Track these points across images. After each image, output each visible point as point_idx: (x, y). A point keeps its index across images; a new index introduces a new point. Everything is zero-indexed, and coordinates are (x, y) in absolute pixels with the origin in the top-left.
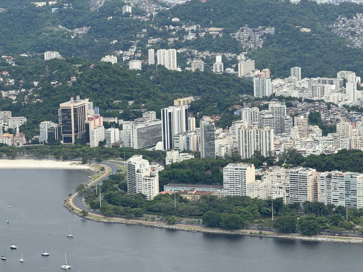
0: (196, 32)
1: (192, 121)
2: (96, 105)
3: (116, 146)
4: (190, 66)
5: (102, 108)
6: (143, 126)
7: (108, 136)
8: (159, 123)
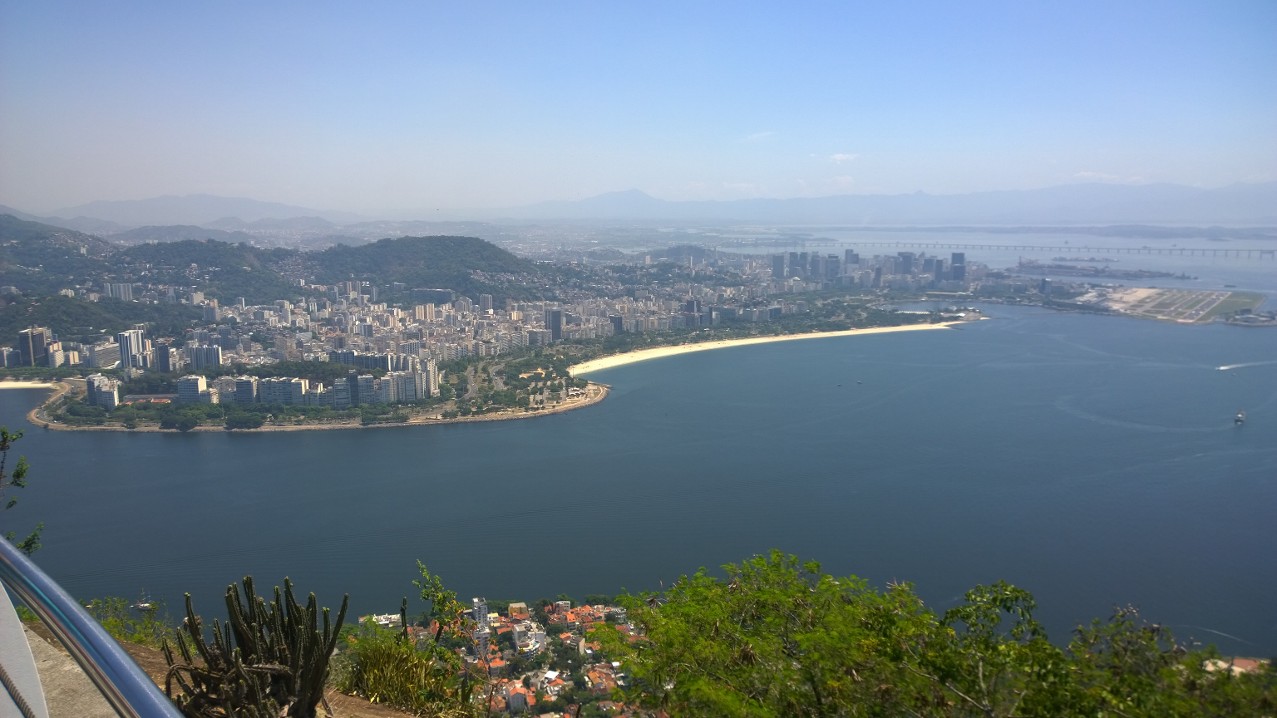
0: (149, 270)
1: (148, 343)
2: (54, 332)
3: (75, 366)
4: (144, 296)
5: (60, 334)
6: (101, 348)
7: (67, 358)
8: (117, 345)
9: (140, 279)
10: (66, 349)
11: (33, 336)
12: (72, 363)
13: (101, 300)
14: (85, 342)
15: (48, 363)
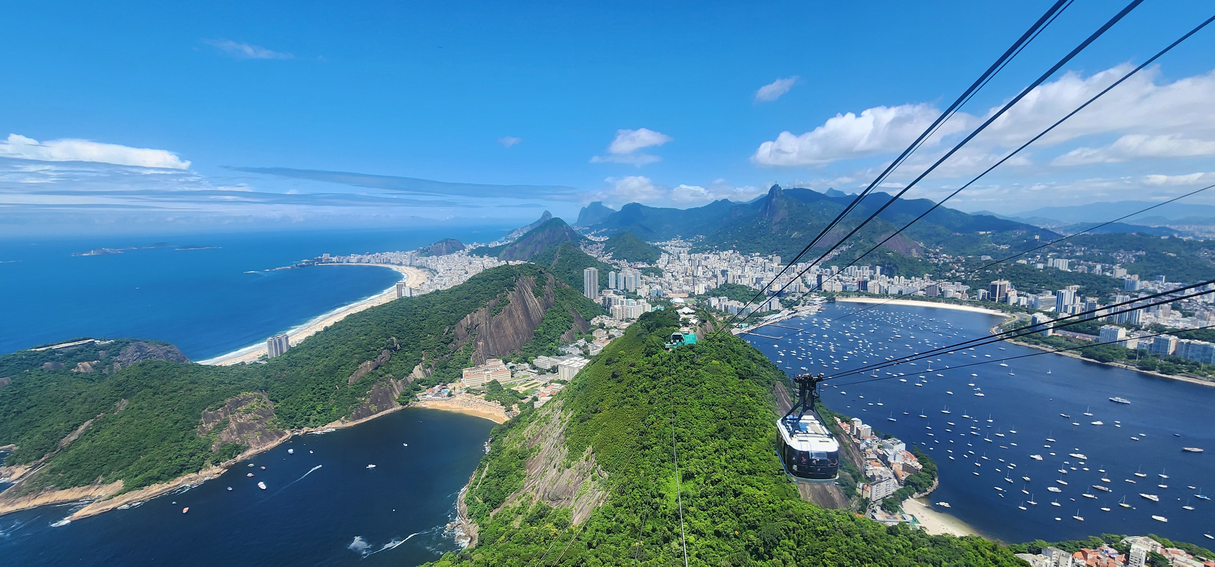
0: (1084, 251)
1: (1078, 299)
2: (1013, 284)
3: (1023, 306)
4: (1078, 268)
5: (1018, 287)
6: (1043, 298)
7: (1019, 301)
8: (1056, 297)
9: (1076, 257)
10: (1018, 295)
11: (1000, 286)
12: (1021, 304)
13: (1045, 268)
14: (1031, 292)
15: (1006, 301)
